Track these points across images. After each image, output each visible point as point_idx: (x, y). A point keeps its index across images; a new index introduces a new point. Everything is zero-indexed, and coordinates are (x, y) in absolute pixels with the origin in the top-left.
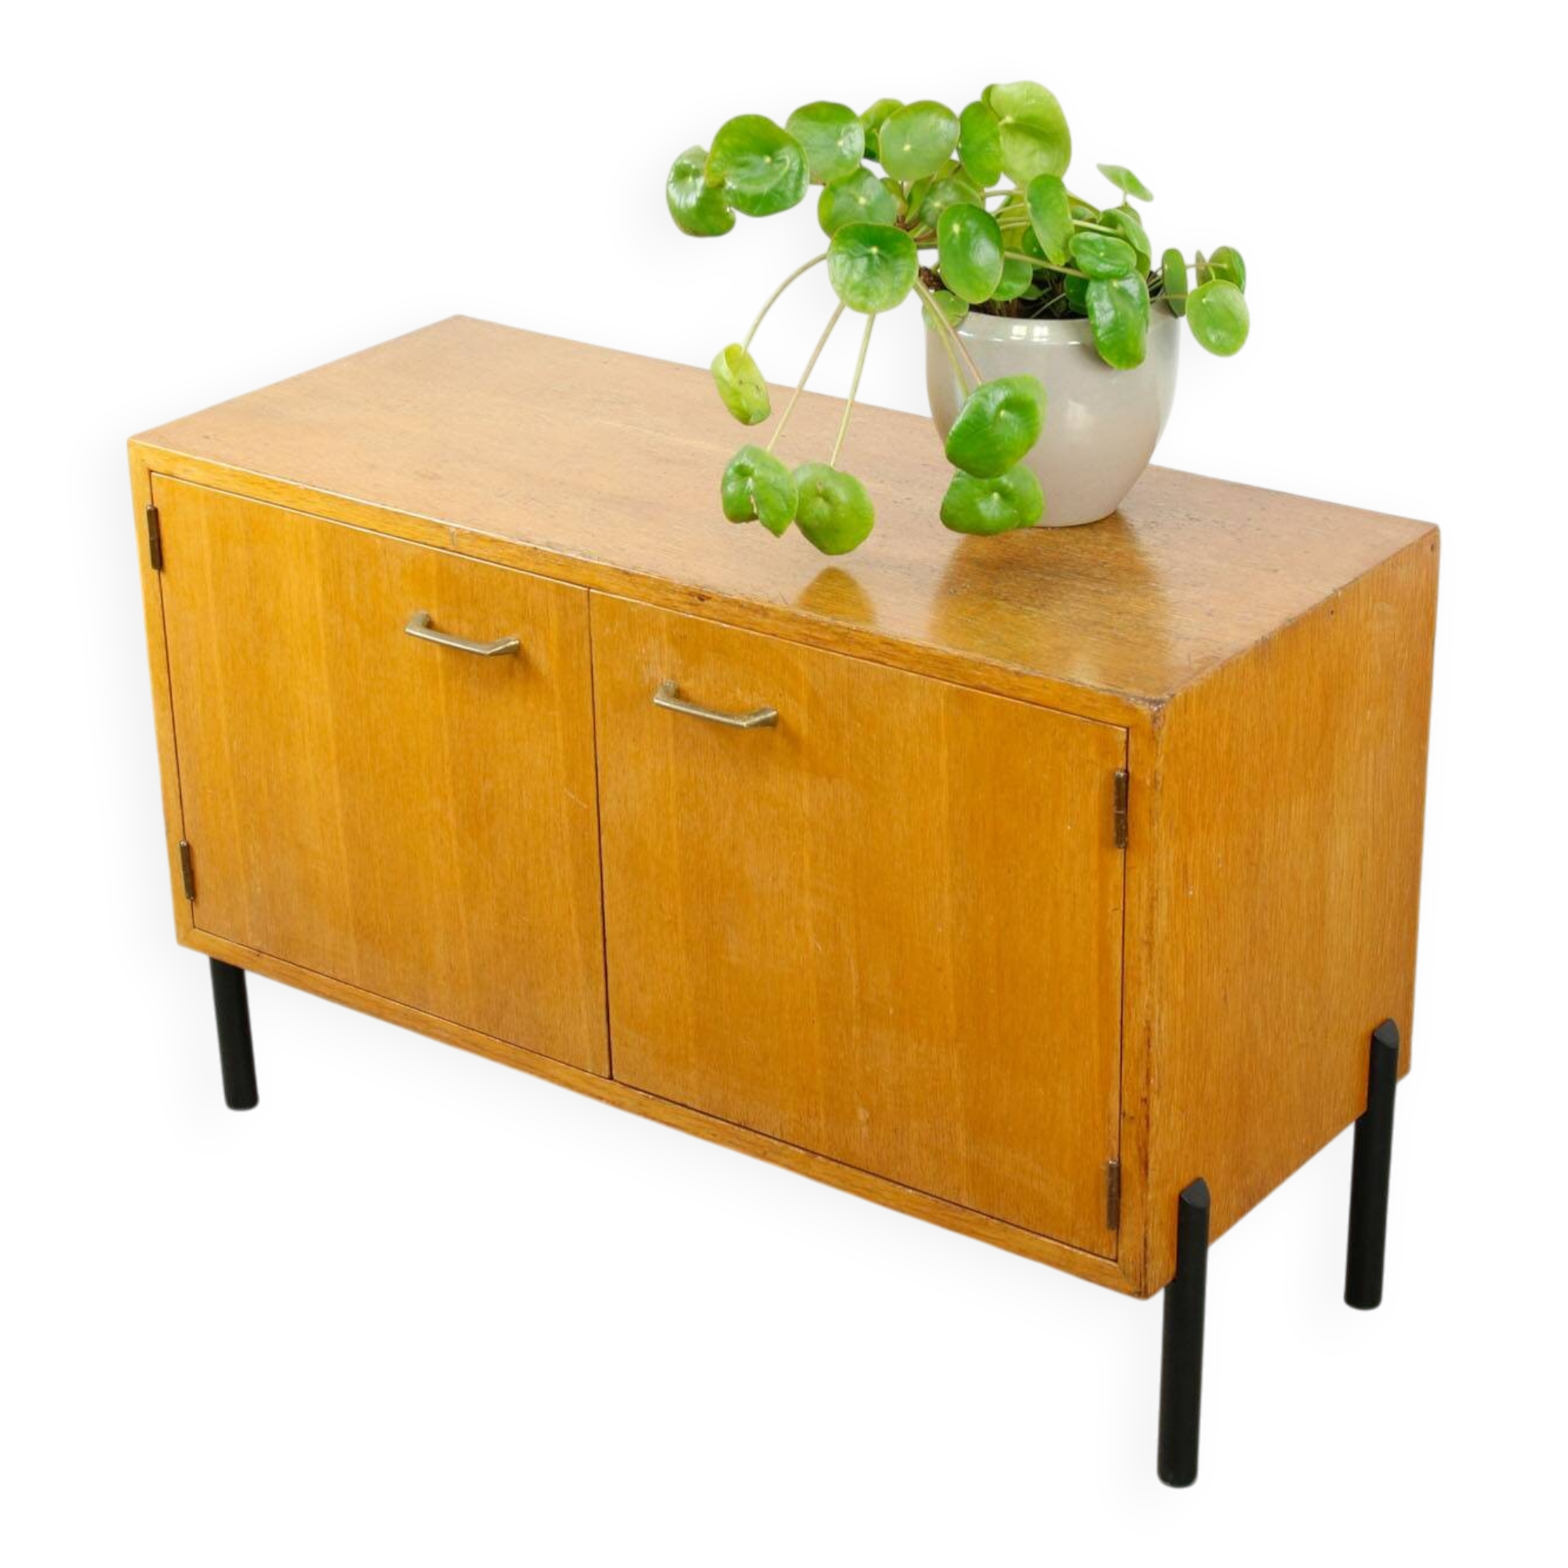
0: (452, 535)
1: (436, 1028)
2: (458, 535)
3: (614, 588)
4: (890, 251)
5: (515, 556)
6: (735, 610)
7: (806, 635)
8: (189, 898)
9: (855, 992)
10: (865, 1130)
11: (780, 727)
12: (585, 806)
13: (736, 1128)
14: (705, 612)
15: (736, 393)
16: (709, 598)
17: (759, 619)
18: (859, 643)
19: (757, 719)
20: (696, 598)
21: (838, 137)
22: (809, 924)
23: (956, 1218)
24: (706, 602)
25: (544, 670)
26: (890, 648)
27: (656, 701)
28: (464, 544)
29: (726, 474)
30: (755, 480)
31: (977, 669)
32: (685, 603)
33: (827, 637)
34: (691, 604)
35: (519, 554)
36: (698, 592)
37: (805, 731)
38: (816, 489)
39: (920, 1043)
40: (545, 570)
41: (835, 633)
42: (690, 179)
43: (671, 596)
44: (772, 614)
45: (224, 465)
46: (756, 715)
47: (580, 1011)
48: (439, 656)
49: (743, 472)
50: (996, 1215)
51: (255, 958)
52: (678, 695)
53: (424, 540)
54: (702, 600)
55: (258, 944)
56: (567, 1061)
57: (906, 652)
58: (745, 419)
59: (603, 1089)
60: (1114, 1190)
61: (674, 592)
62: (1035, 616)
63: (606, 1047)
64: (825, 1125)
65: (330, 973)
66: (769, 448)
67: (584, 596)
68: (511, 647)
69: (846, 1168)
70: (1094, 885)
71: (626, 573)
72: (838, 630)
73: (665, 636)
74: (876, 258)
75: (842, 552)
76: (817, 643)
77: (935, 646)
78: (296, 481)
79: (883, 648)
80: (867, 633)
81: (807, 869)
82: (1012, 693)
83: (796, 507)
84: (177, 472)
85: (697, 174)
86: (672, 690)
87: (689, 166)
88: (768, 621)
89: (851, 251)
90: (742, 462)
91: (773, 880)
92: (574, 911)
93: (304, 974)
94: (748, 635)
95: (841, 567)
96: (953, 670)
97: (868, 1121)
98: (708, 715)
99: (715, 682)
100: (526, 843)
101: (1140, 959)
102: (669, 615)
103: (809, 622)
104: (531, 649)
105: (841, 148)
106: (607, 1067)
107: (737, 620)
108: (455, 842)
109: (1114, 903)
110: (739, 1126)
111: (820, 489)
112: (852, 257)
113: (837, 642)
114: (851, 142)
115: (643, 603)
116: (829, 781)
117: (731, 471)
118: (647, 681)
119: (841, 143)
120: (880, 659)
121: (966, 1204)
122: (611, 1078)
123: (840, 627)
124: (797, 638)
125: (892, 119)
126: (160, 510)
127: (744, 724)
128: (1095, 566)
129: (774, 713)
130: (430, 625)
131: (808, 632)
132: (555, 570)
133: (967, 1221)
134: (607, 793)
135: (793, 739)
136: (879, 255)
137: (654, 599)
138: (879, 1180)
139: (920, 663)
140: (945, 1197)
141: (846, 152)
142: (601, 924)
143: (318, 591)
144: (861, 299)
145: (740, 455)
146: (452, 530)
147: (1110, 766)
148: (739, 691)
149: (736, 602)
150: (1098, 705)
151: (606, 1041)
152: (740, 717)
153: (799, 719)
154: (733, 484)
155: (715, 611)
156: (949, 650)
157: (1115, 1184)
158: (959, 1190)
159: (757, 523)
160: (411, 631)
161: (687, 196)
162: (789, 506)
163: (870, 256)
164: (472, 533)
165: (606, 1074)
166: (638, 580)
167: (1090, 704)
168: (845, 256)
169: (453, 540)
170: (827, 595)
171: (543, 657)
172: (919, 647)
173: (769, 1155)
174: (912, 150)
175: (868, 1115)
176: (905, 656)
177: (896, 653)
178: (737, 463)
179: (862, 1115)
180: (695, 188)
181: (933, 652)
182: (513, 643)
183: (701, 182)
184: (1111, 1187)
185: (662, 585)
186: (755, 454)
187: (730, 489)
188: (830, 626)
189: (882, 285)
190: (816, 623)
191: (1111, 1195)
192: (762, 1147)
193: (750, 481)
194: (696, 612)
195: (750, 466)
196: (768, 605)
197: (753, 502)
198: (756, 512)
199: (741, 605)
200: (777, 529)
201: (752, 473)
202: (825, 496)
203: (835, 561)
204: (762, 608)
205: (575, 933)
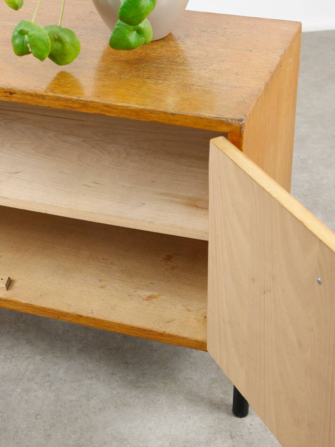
6: (29, 97)
7: (65, 105)
14: (13, 99)
16: (15, 93)
17: (40, 100)
18: (92, 107)
20: (8, 94)
24: (13, 95)
26: (108, 108)
29: (14, 35)
30: (29, 36)
31: (152, 114)
32: (3, 96)
33: (76, 106)
34: (6, 96)
36: (9, 91)
38: (55, 37)
41: (80, 104)
44: (47, 98)
49: (22, 33)
54: (11, 94)
57: (116, 109)
58: (16, 8)
62: (165, 84)
66: (33, 21)
72: (82, 102)
75: (67, 63)
77: (130, 105)
79: (104, 108)
80: (96, 102)
83: (50, 47)
88: (45, 101)
90: (22, 28)
95: (69, 72)
96: (139, 115)
103: (66, 100)
113: (81, 107)
117: (16, 33)
123: (82, 101)
128: (176, 58)
139: (123, 113)
145: (19, 25)
149: (29, 94)
150: (213, 124)
154: (18, 39)
155: (18, 99)
156: (137, 106)
159: (31, 55)
162: (46, 47)
167: (209, 124)
170: (69, 86)
172: (122, 106)
176: (115, 111)
177: (111, 110)
178: (19, 29)
181: (129, 108)
186: (28, 24)
187: (17, 41)
188: (77, 100)
190: (70, 100)
193: (26, 36)
194: (8, 99)
195: (26, 30)
196: (44, 94)
197: (29, 46)
198: (30, 50)
199: (31, 95)
200: (42, 58)
201: (27, 33)
202: (58, 40)
203: (64, 68)
204: (42, 95)
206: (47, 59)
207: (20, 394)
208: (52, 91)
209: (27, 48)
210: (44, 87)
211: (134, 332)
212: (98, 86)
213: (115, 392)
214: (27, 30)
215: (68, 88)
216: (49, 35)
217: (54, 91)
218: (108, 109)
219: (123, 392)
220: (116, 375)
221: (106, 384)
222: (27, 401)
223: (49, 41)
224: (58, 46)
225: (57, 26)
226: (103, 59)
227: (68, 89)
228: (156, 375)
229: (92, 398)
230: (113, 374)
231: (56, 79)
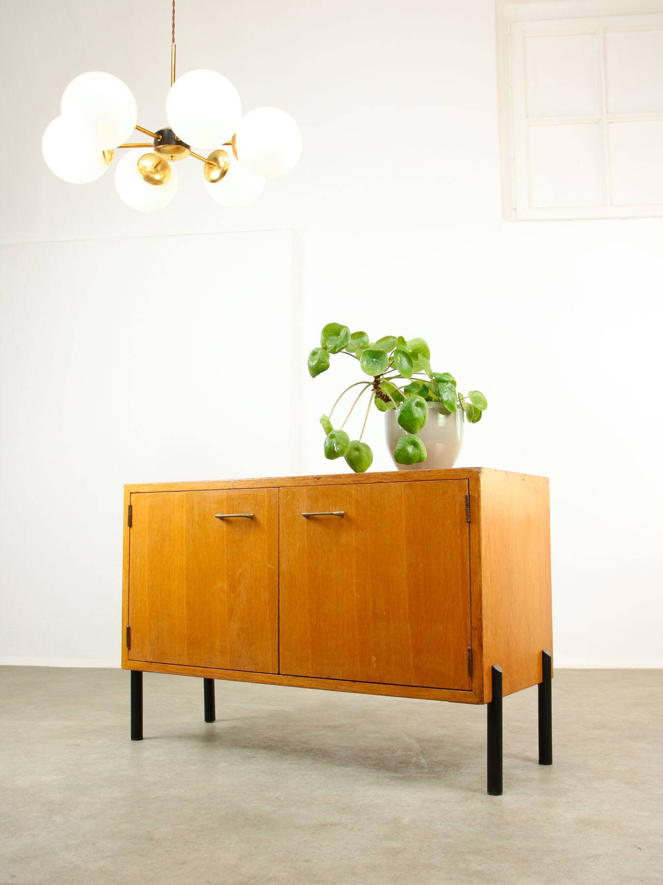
3: (288, 484)
5: (254, 484)
6: (330, 479)
8: (127, 648)
9: (371, 610)
10: (375, 665)
11: (345, 516)
12: (274, 568)
13: (325, 680)
14: (319, 483)
16: (321, 478)
17: (338, 480)
18: (373, 478)
20: (316, 479)
22: (354, 589)
25: (262, 522)
26: (384, 476)
27: (303, 514)
28: (237, 485)
32: (312, 483)
33: (362, 479)
34: (314, 482)
36: (317, 477)
37: (354, 516)
39: (395, 623)
40: (264, 486)
43: (307, 482)
47: (268, 650)
48: (225, 528)
49: (331, 437)
51: (150, 665)
53: (222, 489)
54: (319, 479)
55: (150, 660)
59: (276, 679)
60: (470, 658)
61: (308, 480)
67: (277, 491)
69: (367, 684)
70: (459, 540)
71: (293, 478)
72: (367, 475)
73: (305, 496)
76: (359, 482)
79: (382, 476)
81: (354, 568)
82: (428, 479)
84: (139, 491)
87: (314, 353)
88: (341, 480)
91: (342, 575)
92: (268, 610)
93: (167, 666)
97: (376, 661)
101: (476, 564)
102: (307, 489)
103: (356, 475)
104: (258, 515)
106: (277, 669)
107: (331, 482)
108: (226, 597)
109: (466, 545)
110: (327, 679)
115: (298, 487)
116: (362, 531)
122: (279, 674)
124: (352, 482)
126: (132, 506)
129: (343, 511)
131: (356, 479)
132: (267, 485)
134: (282, 560)
135: (350, 520)
137: (301, 484)
138: (380, 685)
140: (405, 684)
142: (277, 612)
143: (185, 517)
147: (463, 494)
149: (330, 477)
150: (458, 474)
151: (277, 659)
153: (352, 513)
155: (323, 482)
157: (471, 656)
158: (411, 679)
160: (216, 516)
164: (239, 480)
165: (277, 672)
166: (296, 479)
169: (233, 485)
171: (262, 518)
173: (338, 687)
175: (375, 659)
176: (389, 477)
179: (374, 659)
182: (251, 515)
184: (469, 657)
185: (304, 478)
187: (327, 444)
188: (363, 475)
190: (358, 475)
191: (469, 660)
192: (335, 684)
193: (334, 440)
194: (317, 484)
199: (332, 477)
201: (335, 437)
202: (357, 449)
204: (339, 475)
205: (268, 619)
209: (334, 448)
211: (397, 691)
224: (357, 455)
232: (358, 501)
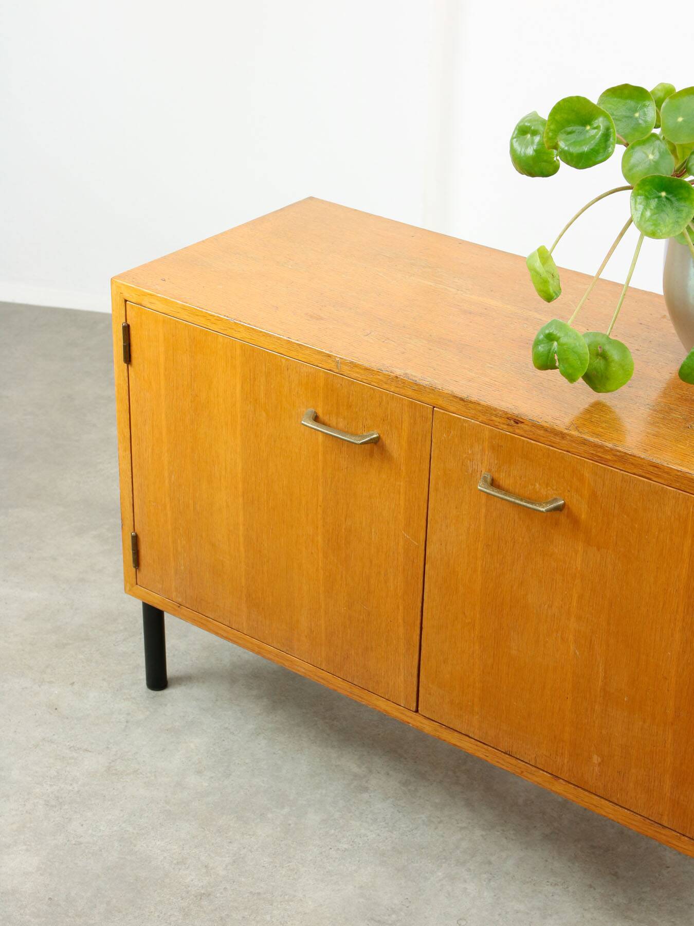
0: (337, 362)
1: (298, 666)
2: (341, 363)
3: (452, 409)
4: (675, 196)
5: (382, 380)
6: (541, 432)
7: (593, 454)
8: (135, 567)
9: (600, 683)
10: (597, 769)
11: (565, 511)
12: (416, 544)
13: (503, 754)
14: (517, 431)
15: (545, 282)
16: (522, 423)
17: (557, 440)
18: (632, 464)
19: (552, 506)
20: (512, 422)
21: (636, 111)
22: (571, 637)
23: (658, 832)
24: (519, 425)
25: (395, 455)
26: (656, 469)
27: (479, 488)
28: (345, 369)
29: (537, 338)
30: (559, 344)
32: (504, 424)
33: (608, 457)
34: (508, 425)
35: (383, 379)
36: (515, 418)
37: (583, 516)
38: (597, 350)
39: (644, 722)
40: (402, 391)
41: (615, 455)
42: (529, 136)
43: (494, 418)
44: (568, 437)
45: (179, 302)
46: (551, 503)
47: (399, 669)
48: (321, 438)
49: (550, 338)
50: (687, 835)
51: (177, 608)
52: (493, 484)
53: (316, 364)
54: (517, 423)
55: (180, 600)
56: (387, 698)
57: (668, 473)
58: (549, 299)
59: (411, 717)
61: (496, 416)
63: (415, 693)
64: (568, 762)
65: (227, 623)
66: (569, 322)
67: (430, 411)
68: (374, 438)
69: (580, 789)
71: (462, 399)
72: (618, 454)
73: (486, 444)
74: (664, 200)
75: (608, 391)
76: (601, 460)
77: (690, 471)
78: (227, 317)
79: (651, 469)
81: (574, 603)
83: (587, 364)
84: (143, 303)
85: (534, 133)
86: (489, 480)
87: (530, 127)
88: (564, 442)
89: (647, 194)
90: (551, 331)
91: (549, 606)
92: (401, 607)
94: (549, 449)
95: (608, 404)
97: (599, 764)
98: (517, 501)
99: (521, 478)
100: (371, 562)
102: (491, 431)
103: (596, 446)
104: (387, 441)
105: (636, 119)
106: (415, 705)
107: (542, 439)
108: (321, 555)
110: (505, 753)
111: (600, 351)
112: (647, 198)
113: (616, 461)
114: (645, 114)
115: (473, 421)
116: (598, 550)
117: (541, 337)
118: (470, 471)
119: (637, 115)
120: (647, 475)
121: (666, 825)
122: (417, 711)
123: (620, 451)
124: (586, 455)
125: (670, 98)
126: (131, 326)
127: (544, 510)
129: (563, 502)
130: (316, 419)
132: (410, 392)
133: (665, 835)
134: (432, 538)
135: (575, 521)
136: (667, 198)
137: (480, 420)
138: (603, 801)
139: (677, 481)
140: (650, 818)
141: (641, 122)
142: (419, 618)
143: (238, 389)
144: (652, 228)
145: (548, 326)
146: (338, 359)
148: (537, 485)
149: (541, 427)
151: (415, 689)
152: (540, 505)
153: (581, 509)
154: (542, 345)
155: (525, 431)
158: (662, 815)
159: (557, 371)
160: (305, 423)
161: (526, 148)
162: (582, 364)
163: (659, 197)
164: (351, 363)
165: (414, 710)
166: (470, 405)
168: (642, 197)
169: (337, 366)
170: (604, 425)
171: (396, 446)
172: (678, 471)
173: (525, 773)
174: (683, 120)
175: (600, 760)
176: (666, 475)
177: (660, 473)
178: (547, 332)
179: (596, 759)
180: (533, 143)
181: (688, 475)
182: (375, 436)
183: (537, 139)
185: (488, 410)
186: (561, 327)
187: (541, 348)
188: (612, 450)
189: (667, 219)
190: (601, 447)
192: (520, 768)
193: (555, 343)
194: (511, 430)
195: (556, 334)
196: (566, 431)
197: (556, 357)
198: (557, 364)
199: (546, 430)
200: (571, 379)
201: (557, 339)
202: (603, 355)
203: (602, 397)
204: (561, 433)
205: (400, 621)
206: (581, 380)
207: (440, 880)
208: (577, 428)
209: (553, 360)
210: (567, 420)
211: (634, 823)
212: (648, 433)
213: (588, 916)
214: (558, 335)
215: (603, 428)
216: (589, 346)
217: (581, 430)
218: (656, 471)
219: (601, 918)
220: (595, 889)
221: (577, 900)
222: (449, 894)
223: (588, 357)
224: (599, 363)
225: (604, 335)
226: (665, 394)
227: (602, 430)
228: (660, 905)
229: (551, 915)
230: (591, 886)
231: (588, 411)
232: (594, 495)
